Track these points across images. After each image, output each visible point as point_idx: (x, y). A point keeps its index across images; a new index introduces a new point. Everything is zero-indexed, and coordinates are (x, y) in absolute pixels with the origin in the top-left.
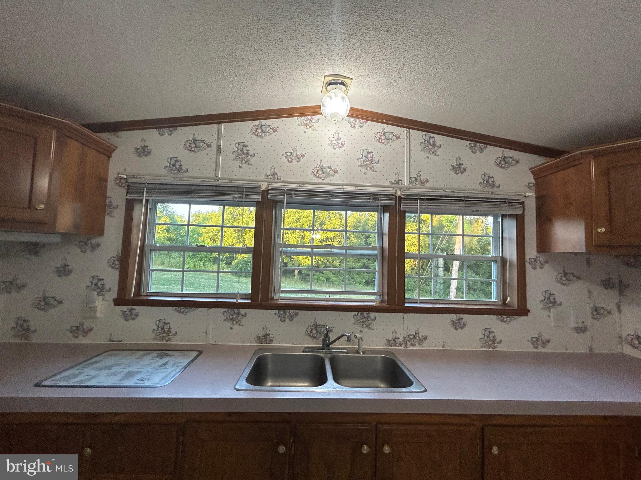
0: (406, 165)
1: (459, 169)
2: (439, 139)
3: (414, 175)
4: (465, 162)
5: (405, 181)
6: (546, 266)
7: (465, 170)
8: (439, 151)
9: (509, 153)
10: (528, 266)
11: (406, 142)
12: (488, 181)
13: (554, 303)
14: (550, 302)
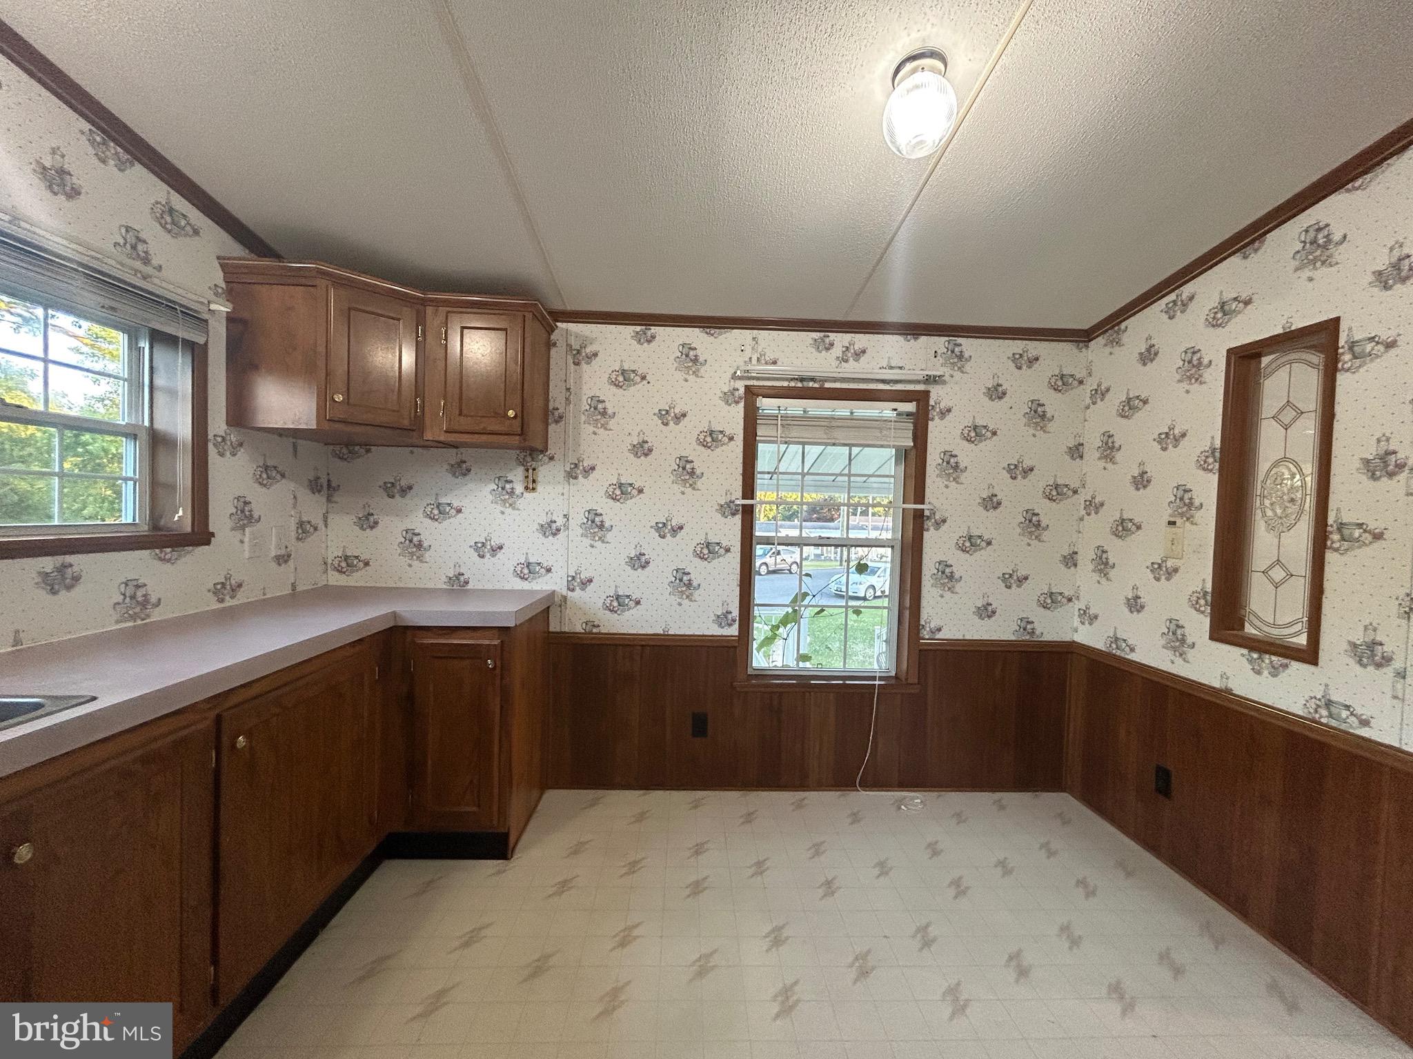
1: (59, 181)
4: (76, 172)
6: (240, 452)
7: (76, 192)
9: (180, 203)
10: (212, 451)
12: (135, 247)
13: (250, 517)
14: (245, 516)
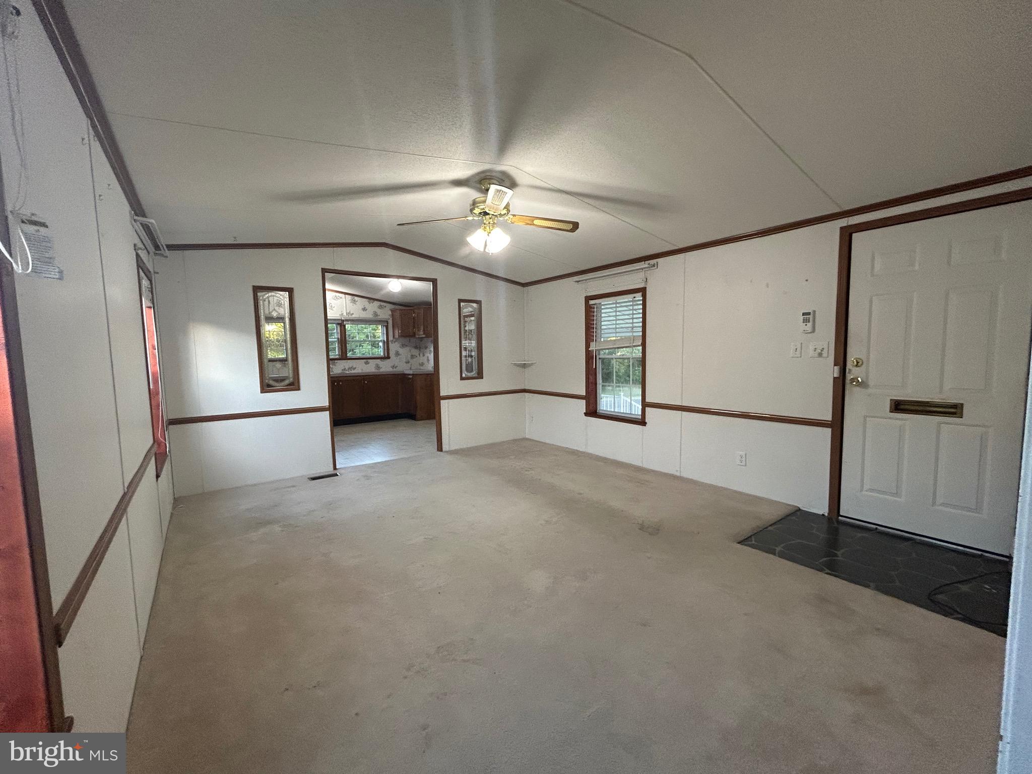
0: (345, 309)
1: (364, 309)
2: (356, 298)
3: (348, 312)
4: (367, 307)
5: (345, 314)
6: (396, 343)
7: (367, 310)
8: (357, 303)
9: (382, 304)
10: (390, 343)
11: (344, 299)
12: (375, 314)
13: (399, 355)
14: (397, 354)
